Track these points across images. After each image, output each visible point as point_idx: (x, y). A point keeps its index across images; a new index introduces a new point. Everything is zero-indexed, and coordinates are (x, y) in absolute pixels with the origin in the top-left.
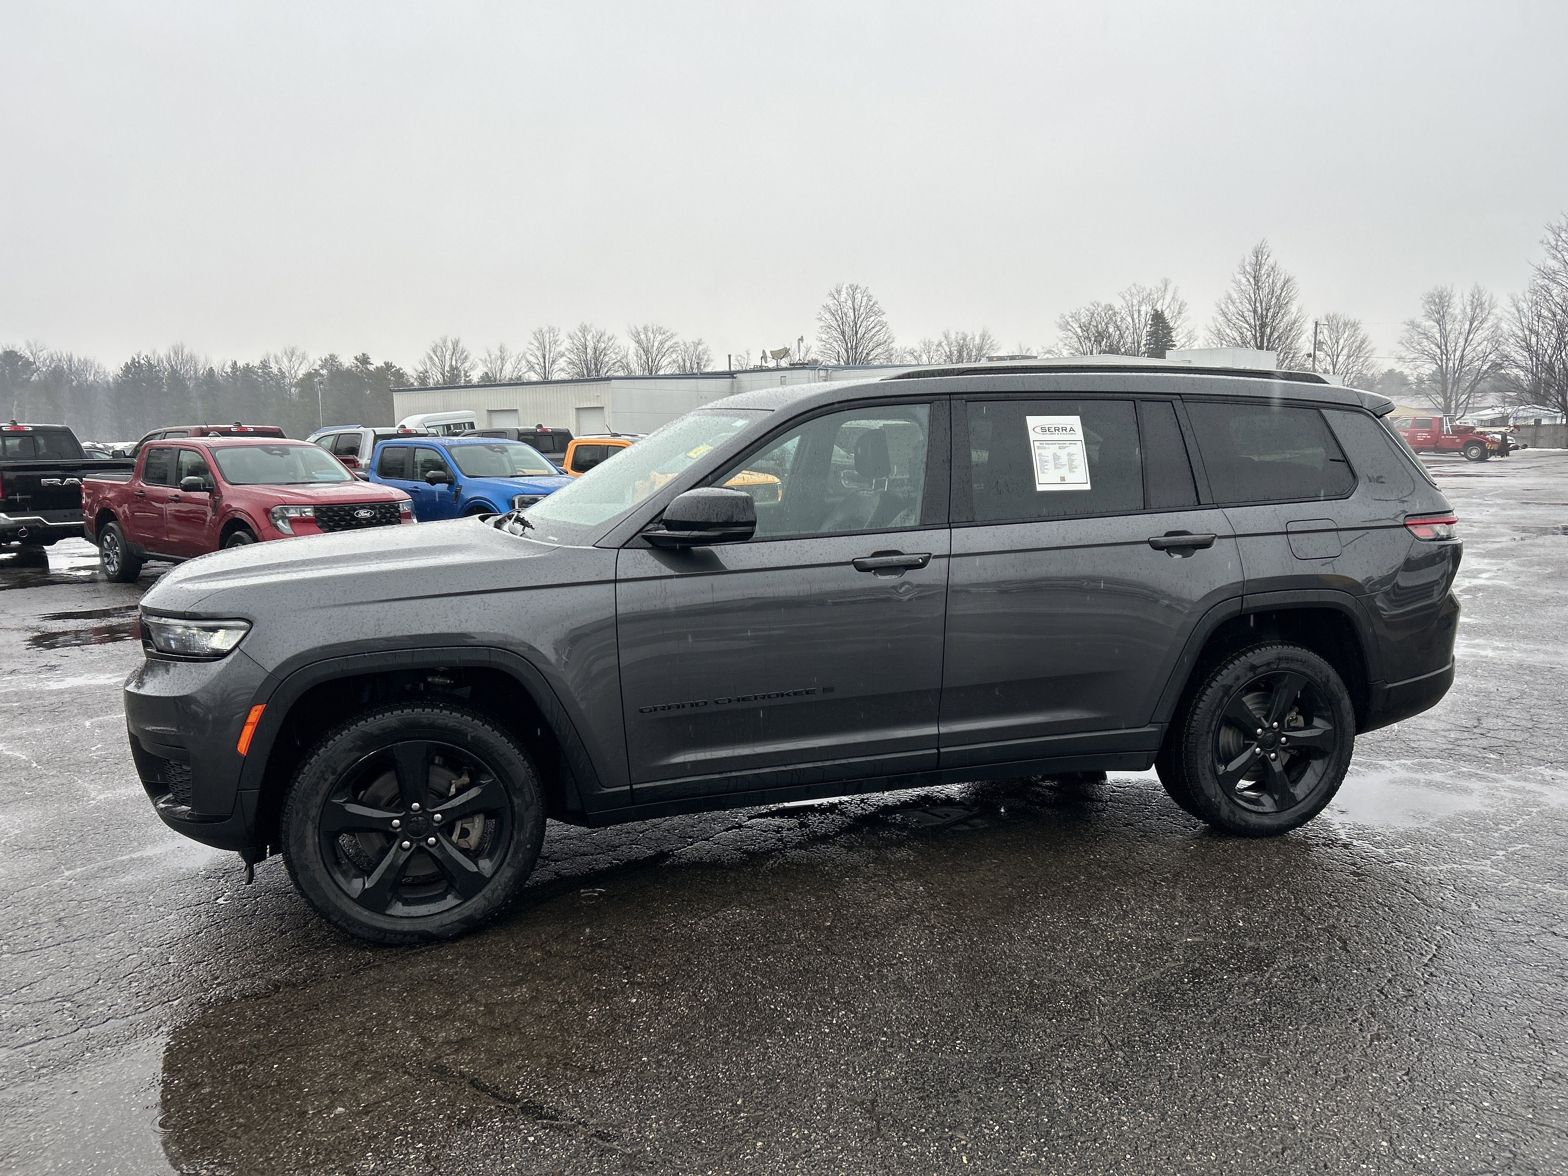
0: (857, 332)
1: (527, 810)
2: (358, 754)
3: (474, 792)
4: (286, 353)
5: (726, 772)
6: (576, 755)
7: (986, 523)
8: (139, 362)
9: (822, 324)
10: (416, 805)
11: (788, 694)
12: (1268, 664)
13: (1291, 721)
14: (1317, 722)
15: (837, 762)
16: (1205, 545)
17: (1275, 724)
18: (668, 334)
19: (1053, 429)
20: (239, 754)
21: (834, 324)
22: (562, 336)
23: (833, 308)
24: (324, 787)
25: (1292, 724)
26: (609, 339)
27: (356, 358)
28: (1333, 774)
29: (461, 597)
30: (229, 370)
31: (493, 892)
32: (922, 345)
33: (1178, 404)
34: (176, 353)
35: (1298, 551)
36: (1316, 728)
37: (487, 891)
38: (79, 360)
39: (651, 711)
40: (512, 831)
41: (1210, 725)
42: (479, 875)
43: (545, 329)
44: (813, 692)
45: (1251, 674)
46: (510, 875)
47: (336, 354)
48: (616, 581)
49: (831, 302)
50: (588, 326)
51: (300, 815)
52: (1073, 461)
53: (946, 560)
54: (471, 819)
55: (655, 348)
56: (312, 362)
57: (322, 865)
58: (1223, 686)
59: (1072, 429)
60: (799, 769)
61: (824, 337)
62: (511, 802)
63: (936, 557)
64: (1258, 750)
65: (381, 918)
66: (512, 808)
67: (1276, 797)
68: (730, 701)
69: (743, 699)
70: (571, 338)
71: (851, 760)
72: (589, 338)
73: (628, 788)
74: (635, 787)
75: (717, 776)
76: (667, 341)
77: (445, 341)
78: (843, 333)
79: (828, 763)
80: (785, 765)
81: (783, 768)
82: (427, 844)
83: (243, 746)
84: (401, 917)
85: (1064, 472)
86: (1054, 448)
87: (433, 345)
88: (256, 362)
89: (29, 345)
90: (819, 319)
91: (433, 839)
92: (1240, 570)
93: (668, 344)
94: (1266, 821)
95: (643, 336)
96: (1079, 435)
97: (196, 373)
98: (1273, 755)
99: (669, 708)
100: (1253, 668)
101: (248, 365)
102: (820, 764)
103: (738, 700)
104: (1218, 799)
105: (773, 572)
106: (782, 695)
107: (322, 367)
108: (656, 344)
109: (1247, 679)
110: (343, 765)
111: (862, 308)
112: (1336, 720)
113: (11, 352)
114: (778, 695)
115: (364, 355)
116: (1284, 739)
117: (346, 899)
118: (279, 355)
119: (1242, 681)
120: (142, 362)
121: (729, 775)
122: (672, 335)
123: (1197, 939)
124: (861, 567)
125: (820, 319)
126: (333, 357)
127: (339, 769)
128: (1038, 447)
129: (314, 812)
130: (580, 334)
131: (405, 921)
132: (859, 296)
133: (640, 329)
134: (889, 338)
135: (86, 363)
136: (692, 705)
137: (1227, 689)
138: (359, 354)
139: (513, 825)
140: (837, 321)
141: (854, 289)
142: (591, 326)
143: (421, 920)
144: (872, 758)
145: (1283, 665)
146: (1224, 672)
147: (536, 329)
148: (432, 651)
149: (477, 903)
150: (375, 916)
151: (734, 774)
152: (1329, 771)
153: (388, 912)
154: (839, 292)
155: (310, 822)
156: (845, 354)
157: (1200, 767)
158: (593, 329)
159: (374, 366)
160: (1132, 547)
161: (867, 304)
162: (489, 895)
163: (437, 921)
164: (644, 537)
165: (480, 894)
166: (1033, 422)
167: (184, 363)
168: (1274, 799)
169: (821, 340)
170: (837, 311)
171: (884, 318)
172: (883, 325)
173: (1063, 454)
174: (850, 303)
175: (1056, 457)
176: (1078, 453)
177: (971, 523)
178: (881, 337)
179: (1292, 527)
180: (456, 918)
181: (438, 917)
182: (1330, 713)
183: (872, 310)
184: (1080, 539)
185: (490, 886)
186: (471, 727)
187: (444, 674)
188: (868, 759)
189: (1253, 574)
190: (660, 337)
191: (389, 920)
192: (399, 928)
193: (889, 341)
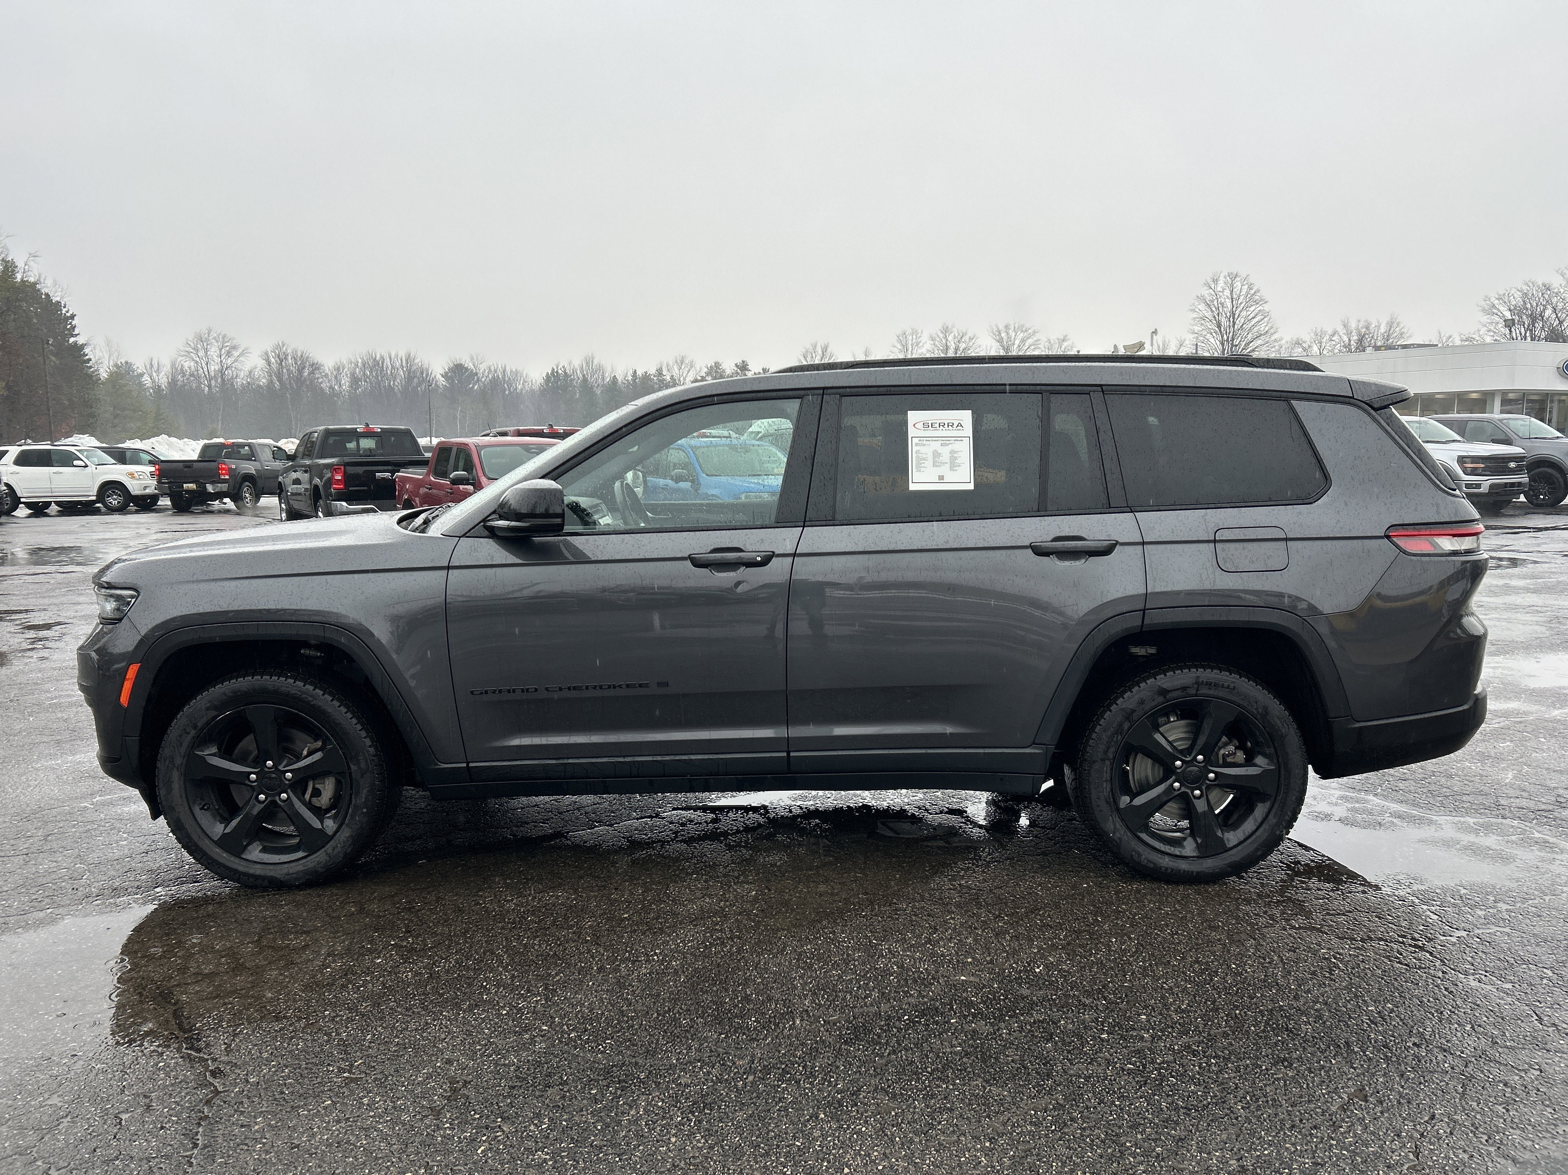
0: (1234, 323)
1: (362, 777)
2: (215, 713)
3: (318, 756)
4: (676, 362)
5: (563, 758)
6: (408, 729)
7: (845, 522)
8: (557, 372)
9: (1195, 315)
10: (270, 763)
11: (620, 686)
12: (1184, 688)
13: (1228, 756)
14: (1260, 760)
15: (677, 758)
16: (1107, 551)
17: (1200, 757)
18: (1030, 331)
19: (937, 425)
20: (121, 706)
21: (1209, 314)
22: (925, 338)
23: (1208, 298)
24: (187, 740)
25: (1229, 760)
26: (971, 339)
27: (736, 365)
28: (1275, 821)
29: (309, 577)
30: (630, 378)
31: (333, 850)
32: (1312, 335)
33: (1097, 397)
34: (587, 364)
35: (1225, 562)
36: (1255, 765)
37: (329, 847)
38: (511, 371)
39: (482, 693)
40: (351, 795)
41: (1106, 752)
42: (322, 832)
43: (909, 331)
44: (647, 686)
45: (1161, 699)
46: (348, 835)
47: (720, 361)
48: (448, 568)
49: (1206, 292)
50: (950, 327)
51: (167, 762)
52: (956, 458)
53: (790, 559)
54: (322, 781)
55: (1016, 346)
56: (698, 369)
57: (187, 808)
58: (1123, 710)
59: (960, 425)
60: (637, 761)
61: (1197, 329)
62: (349, 768)
63: (779, 555)
64: (1177, 785)
65: (237, 860)
66: (350, 774)
67: (1199, 841)
68: (561, 689)
69: (574, 688)
70: (933, 339)
71: (693, 757)
72: (950, 338)
73: (465, 765)
74: (471, 765)
75: (554, 762)
76: (1028, 338)
77: (815, 347)
78: (1219, 326)
79: (667, 758)
80: (624, 757)
81: (621, 759)
82: (280, 799)
83: (124, 699)
84: (255, 862)
85: (944, 470)
86: (936, 445)
87: (804, 351)
88: (652, 371)
89: (472, 359)
90: (1191, 310)
91: (285, 795)
92: (1144, 581)
93: (1030, 341)
94: (1183, 866)
95: (1003, 335)
96: (968, 431)
97: (603, 379)
98: (1197, 792)
99: (500, 691)
100: (1163, 692)
101: (646, 373)
102: (659, 758)
103: (569, 688)
104: (1118, 835)
105: (605, 565)
106: (614, 687)
107: (708, 374)
108: (1017, 342)
109: (1154, 703)
110: (204, 720)
111: (1242, 298)
112: (1279, 757)
113: (461, 365)
114: (609, 687)
115: (743, 362)
116: (1212, 775)
117: (207, 841)
118: (671, 363)
119: (1147, 707)
120: (560, 372)
121: (566, 761)
122: (1035, 332)
123: (972, 979)
124: (697, 563)
125: (1193, 311)
126: (717, 365)
127: (200, 725)
128: (917, 445)
129: (178, 761)
130: (941, 335)
131: (258, 866)
132: (1238, 284)
133: (1001, 327)
134: (1271, 328)
135: (517, 372)
136: (523, 691)
137: (1129, 715)
138: (739, 361)
139: (351, 789)
140: (1212, 311)
141: (1233, 277)
142: (953, 326)
143: (271, 867)
144: (715, 756)
145: (1204, 691)
146: (1128, 694)
147: (899, 332)
148: (274, 625)
149: (319, 858)
150: (232, 859)
151: (570, 761)
152: (1271, 816)
153: (244, 856)
154: (1215, 281)
155: (175, 770)
156: (1221, 347)
157: (1094, 796)
158: (955, 330)
159: (752, 373)
160: (1009, 552)
161: (1247, 293)
162: (330, 851)
163: (285, 869)
164: (486, 527)
165: (323, 850)
166: (914, 417)
167: (594, 372)
168: (1196, 842)
169: (1194, 333)
170: (1213, 301)
171: (1266, 307)
172: (1265, 315)
173: (945, 452)
174: (1227, 292)
175: (936, 454)
176: (965, 450)
177: (831, 521)
178: (1262, 328)
179: (1221, 535)
180: (301, 868)
181: (286, 866)
182: (1272, 750)
183: (1253, 299)
184: (947, 542)
185: (331, 843)
186: (311, 696)
187: (317, 647)
188: (711, 757)
189: (1157, 586)
190: (1022, 335)
191: (243, 863)
192: (251, 871)
193: (1272, 331)
